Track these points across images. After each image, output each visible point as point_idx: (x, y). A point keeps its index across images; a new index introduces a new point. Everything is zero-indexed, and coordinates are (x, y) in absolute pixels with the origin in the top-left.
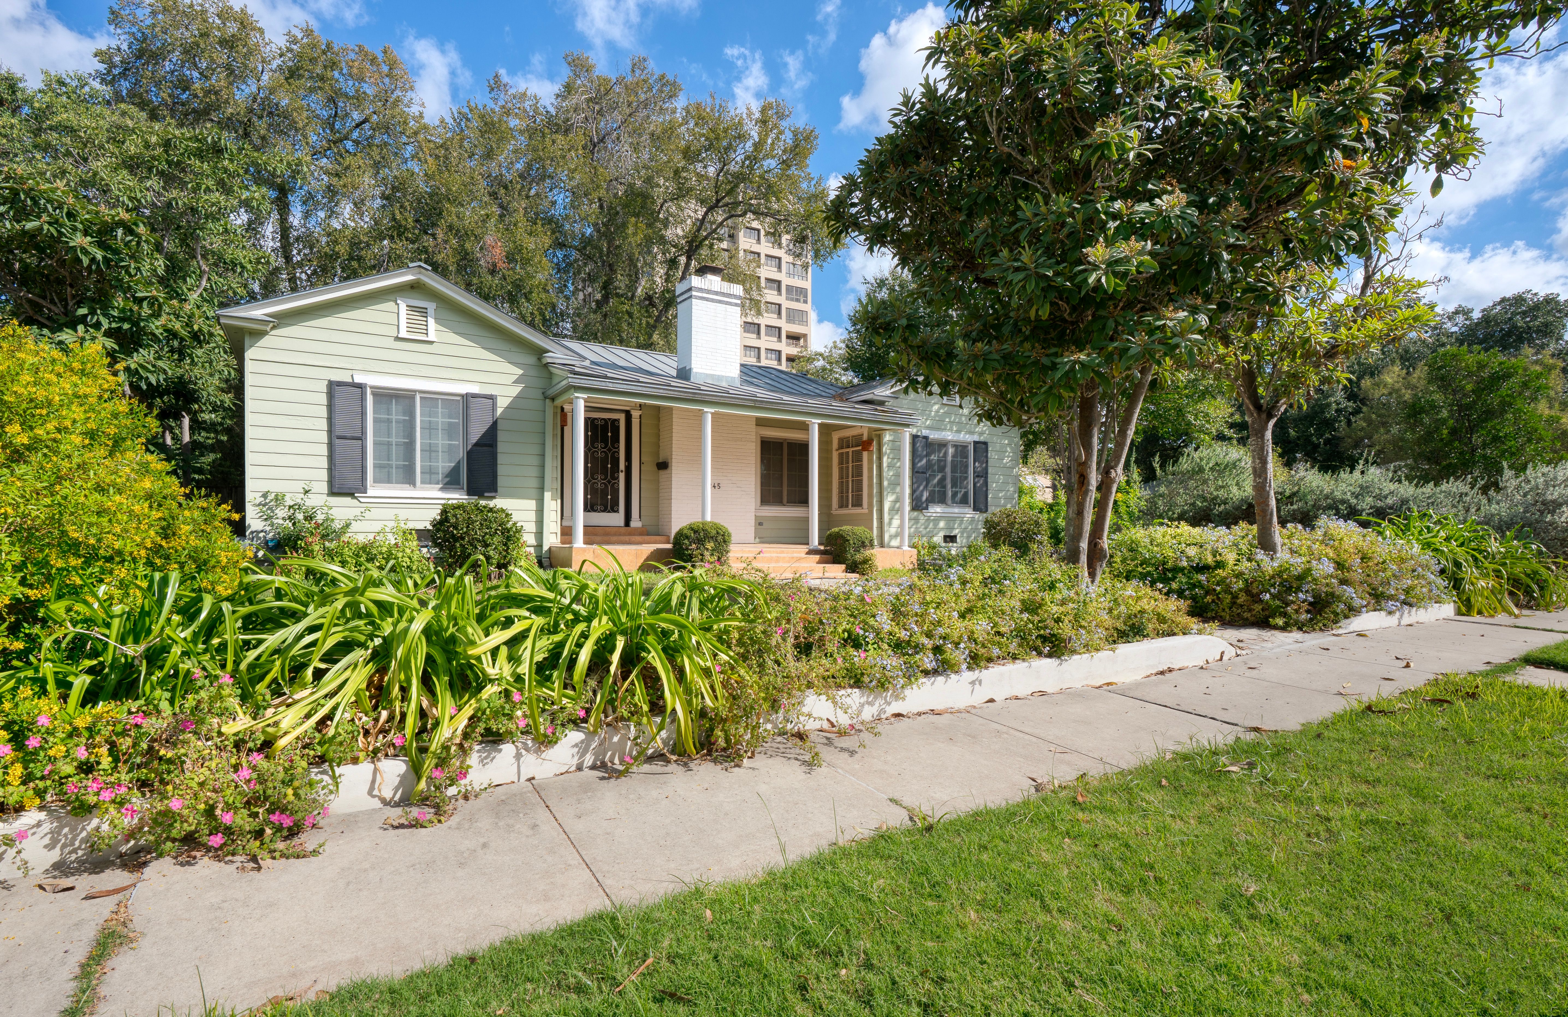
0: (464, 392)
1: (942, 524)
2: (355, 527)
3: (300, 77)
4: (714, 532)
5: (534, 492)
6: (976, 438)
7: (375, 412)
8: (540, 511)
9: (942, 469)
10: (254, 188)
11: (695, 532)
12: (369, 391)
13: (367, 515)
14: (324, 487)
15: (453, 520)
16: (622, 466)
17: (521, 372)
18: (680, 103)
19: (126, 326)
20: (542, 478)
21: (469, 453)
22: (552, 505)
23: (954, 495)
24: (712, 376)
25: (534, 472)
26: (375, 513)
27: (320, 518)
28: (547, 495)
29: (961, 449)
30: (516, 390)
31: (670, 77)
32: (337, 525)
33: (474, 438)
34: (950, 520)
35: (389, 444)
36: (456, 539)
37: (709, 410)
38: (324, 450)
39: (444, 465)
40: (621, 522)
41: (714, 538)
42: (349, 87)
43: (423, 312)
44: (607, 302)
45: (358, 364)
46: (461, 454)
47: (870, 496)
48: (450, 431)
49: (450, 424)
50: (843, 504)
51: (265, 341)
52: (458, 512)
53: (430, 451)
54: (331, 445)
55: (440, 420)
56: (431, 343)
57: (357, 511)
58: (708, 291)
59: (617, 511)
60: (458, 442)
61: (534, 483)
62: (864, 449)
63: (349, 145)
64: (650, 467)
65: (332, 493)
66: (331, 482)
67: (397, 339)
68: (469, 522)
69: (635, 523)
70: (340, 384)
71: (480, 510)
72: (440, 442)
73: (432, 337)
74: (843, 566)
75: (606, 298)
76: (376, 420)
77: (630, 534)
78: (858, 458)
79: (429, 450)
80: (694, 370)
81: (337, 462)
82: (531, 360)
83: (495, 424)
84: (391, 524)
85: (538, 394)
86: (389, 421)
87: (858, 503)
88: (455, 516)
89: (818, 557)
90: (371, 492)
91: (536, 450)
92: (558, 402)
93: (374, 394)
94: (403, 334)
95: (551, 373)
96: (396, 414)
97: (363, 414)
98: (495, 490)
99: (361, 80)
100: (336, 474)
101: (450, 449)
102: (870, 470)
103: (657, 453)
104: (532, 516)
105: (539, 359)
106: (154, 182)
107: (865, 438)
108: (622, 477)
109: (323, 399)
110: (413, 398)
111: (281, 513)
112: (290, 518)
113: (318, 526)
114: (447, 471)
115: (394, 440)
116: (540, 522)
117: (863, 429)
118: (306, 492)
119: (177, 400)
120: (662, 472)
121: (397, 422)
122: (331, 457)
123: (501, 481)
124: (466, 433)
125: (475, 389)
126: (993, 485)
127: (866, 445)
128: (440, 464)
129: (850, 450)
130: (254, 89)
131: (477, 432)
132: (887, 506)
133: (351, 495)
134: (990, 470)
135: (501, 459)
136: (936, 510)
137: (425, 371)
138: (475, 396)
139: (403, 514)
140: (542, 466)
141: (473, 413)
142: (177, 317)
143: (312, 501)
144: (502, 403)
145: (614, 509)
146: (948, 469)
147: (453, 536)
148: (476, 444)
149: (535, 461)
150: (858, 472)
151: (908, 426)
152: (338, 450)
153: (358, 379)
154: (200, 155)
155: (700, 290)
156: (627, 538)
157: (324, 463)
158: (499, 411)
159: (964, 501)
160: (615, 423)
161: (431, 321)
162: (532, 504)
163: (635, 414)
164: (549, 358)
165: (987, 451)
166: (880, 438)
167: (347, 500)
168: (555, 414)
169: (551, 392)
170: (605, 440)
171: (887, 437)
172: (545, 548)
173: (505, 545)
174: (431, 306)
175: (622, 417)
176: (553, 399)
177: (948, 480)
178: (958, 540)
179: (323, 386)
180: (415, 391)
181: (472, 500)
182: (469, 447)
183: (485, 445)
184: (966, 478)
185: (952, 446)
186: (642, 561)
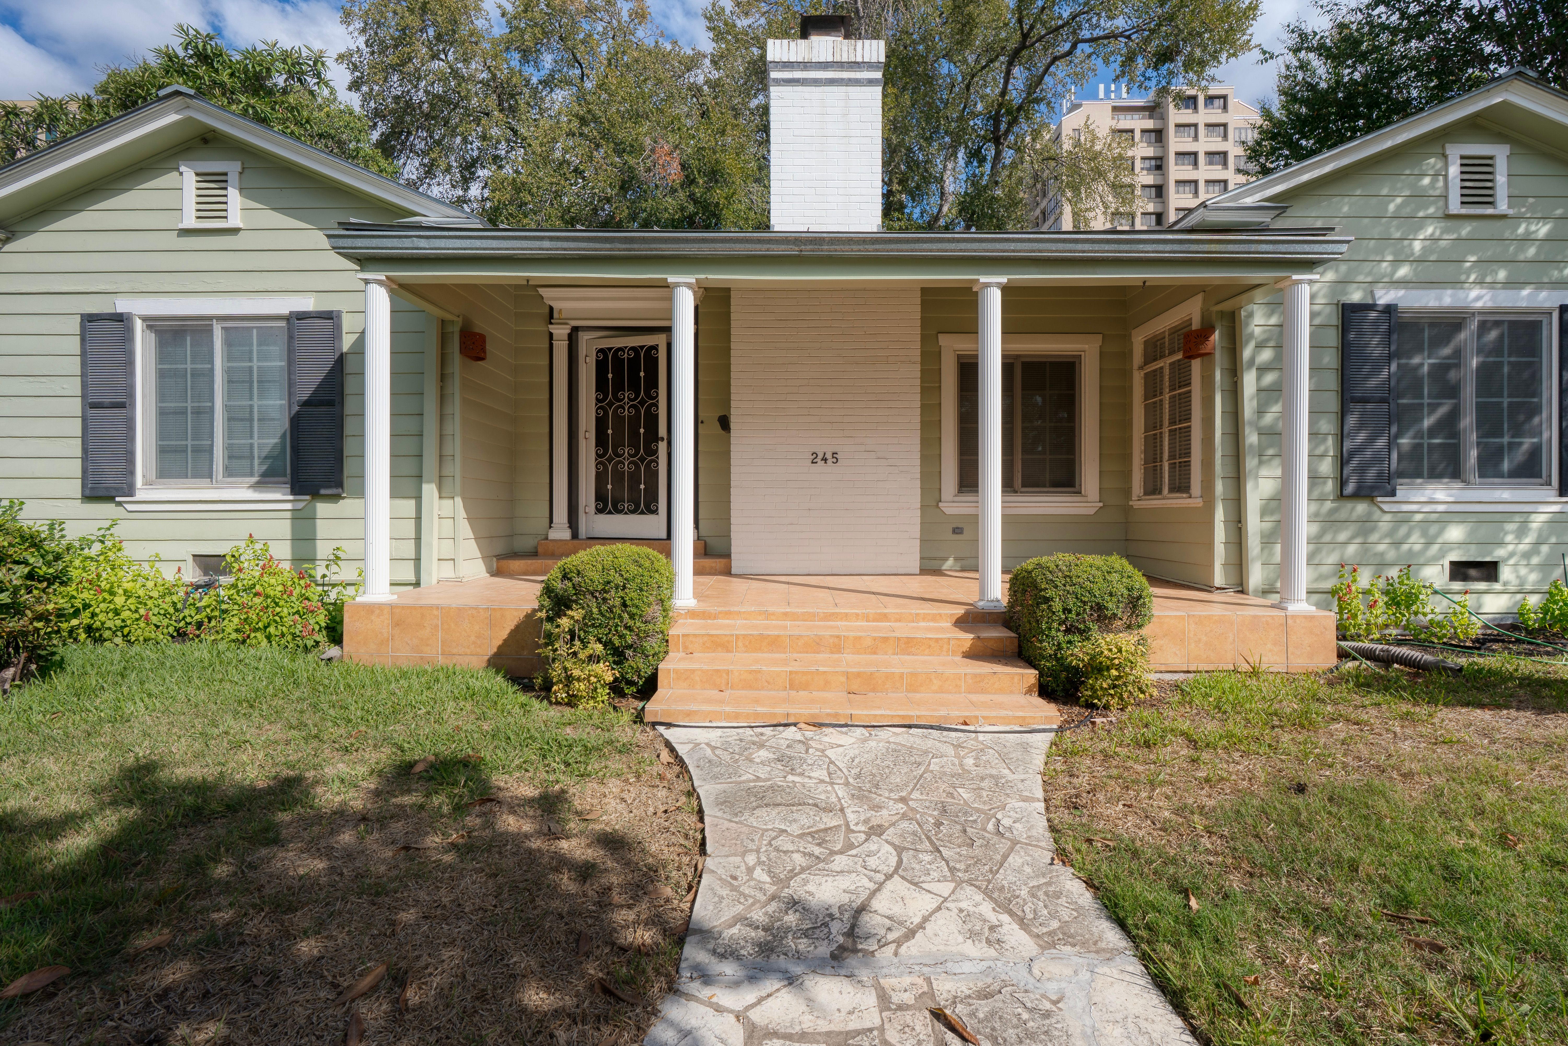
0: (285, 311)
8: (419, 520)
9: (1452, 391)
12: (138, 324)
14: (75, 488)
16: (662, 430)
20: (421, 457)
21: (295, 421)
23: (1493, 454)
33: (305, 394)
35: (182, 412)
38: (76, 427)
39: (261, 442)
40: (663, 535)
43: (221, 181)
45: (123, 283)
46: (281, 424)
48: (269, 382)
49: (269, 370)
50: (1153, 489)
54: (86, 419)
55: (255, 365)
56: (235, 231)
59: (655, 512)
60: (281, 402)
64: (714, 428)
65: (89, 496)
66: (86, 479)
67: (182, 231)
70: (98, 318)
72: (256, 403)
73: (235, 219)
74: (1031, 675)
78: (1181, 378)
79: (238, 419)
81: (94, 445)
83: (337, 363)
86: (181, 374)
87: (1181, 486)
90: (140, 495)
93: (146, 329)
94: (190, 223)
97: (128, 363)
98: (340, 485)
100: (93, 466)
107: (1195, 325)
108: (662, 448)
110: (209, 331)
114: (266, 452)
122: (85, 439)
123: (351, 467)
124: (293, 384)
125: (308, 304)
128: (253, 441)
129: (1166, 362)
131: (308, 382)
132: (1259, 489)
133: (112, 499)
135: (347, 427)
136: (1431, 495)
137: (225, 282)
138: (302, 316)
140: (421, 435)
141: (303, 347)
144: (347, 325)
145: (651, 509)
146: (1469, 394)
148: (306, 404)
151: (1309, 265)
152: (95, 426)
153: (122, 307)
157: (77, 448)
158: (344, 339)
159: (1529, 471)
160: (651, 353)
161: (233, 195)
166: (1233, 321)
167: (109, 509)
170: (635, 386)
174: (232, 168)
175: (662, 342)
177: (1468, 421)
178: (1506, 573)
179: (74, 324)
180: (210, 318)
181: (300, 505)
182: (296, 408)
183: (322, 403)
184: (1536, 410)
185: (1484, 327)
186: (504, 634)
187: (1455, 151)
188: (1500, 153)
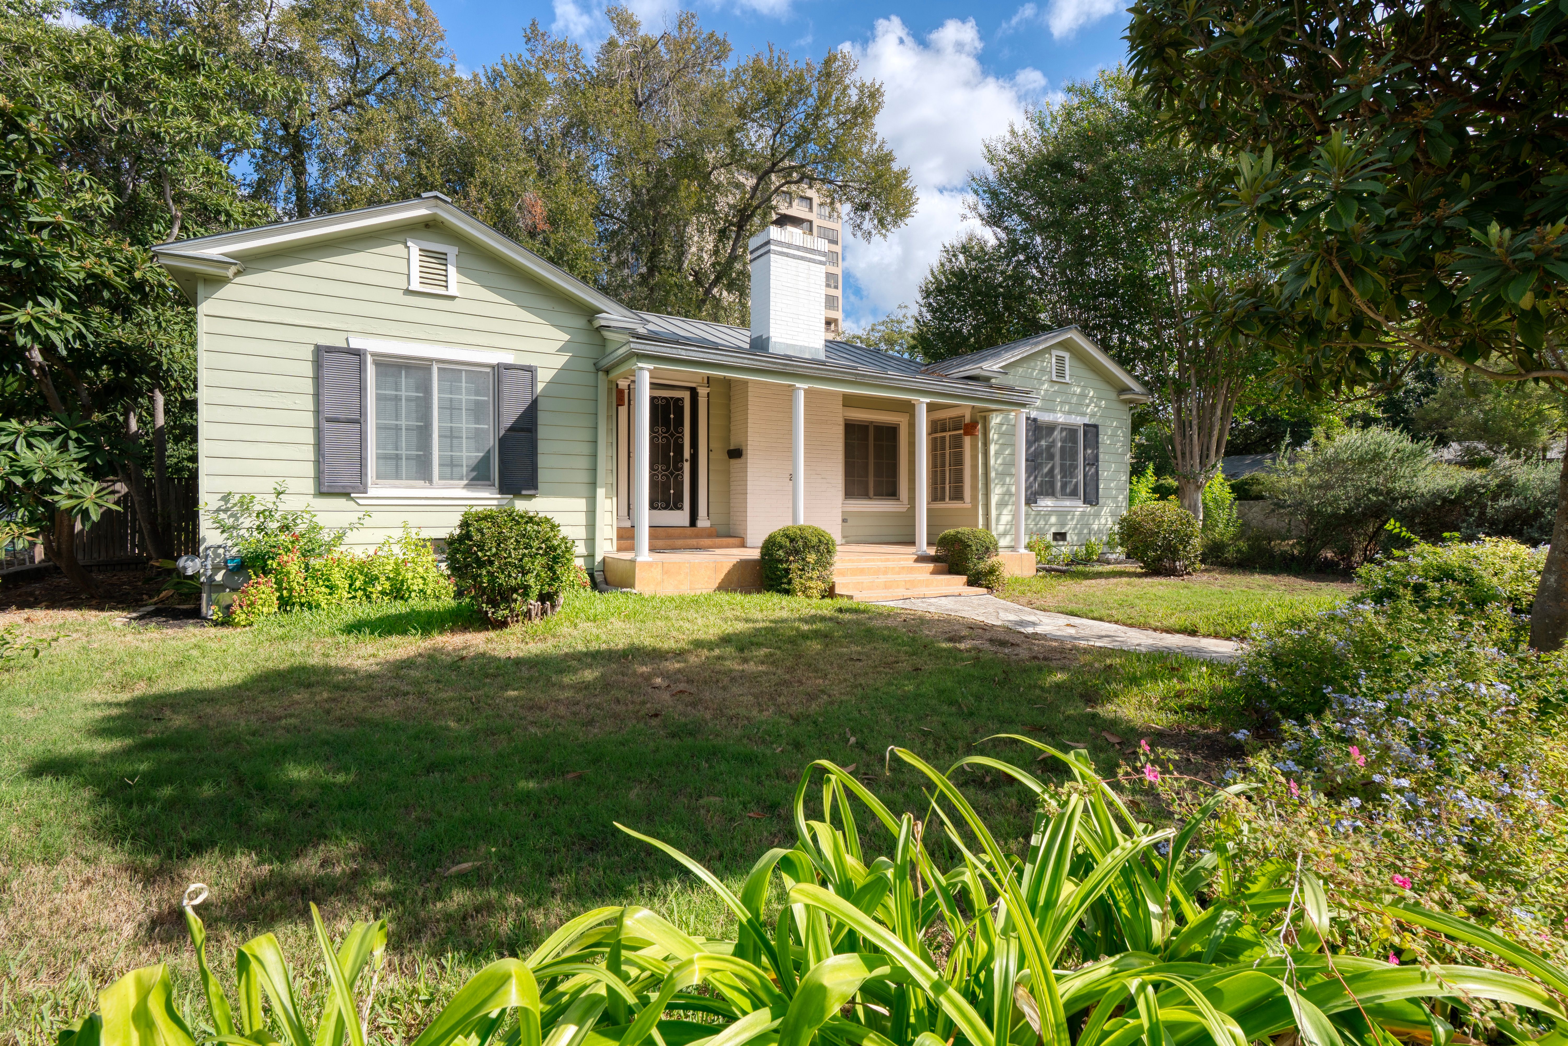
0: (495, 362)
1: (1053, 519)
2: (351, 537)
3: (317, 16)
4: (815, 540)
5: (584, 489)
6: (1086, 420)
7: (378, 387)
8: (591, 512)
9: (1051, 457)
10: (238, 114)
11: (792, 540)
12: (369, 359)
13: (367, 521)
14: (309, 485)
15: (477, 537)
16: (687, 454)
17: (567, 337)
18: (729, 65)
19: (17, 264)
20: (594, 470)
21: (502, 442)
22: (606, 505)
23: (1064, 486)
24: (793, 346)
25: (583, 463)
26: (378, 518)
27: (301, 528)
28: (601, 492)
29: (1071, 432)
30: (562, 360)
31: (720, 35)
32: (326, 536)
33: (508, 421)
34: (1062, 515)
35: (398, 428)
36: (481, 564)
37: (802, 386)
38: (309, 436)
39: (469, 455)
40: (687, 523)
41: (816, 548)
42: (372, 32)
43: (442, 258)
44: (653, 276)
45: (355, 324)
46: (491, 442)
47: (974, 488)
48: (477, 411)
49: (477, 403)
50: (937, 497)
51: (227, 291)
52: (484, 524)
53: (452, 437)
54: (318, 431)
55: (464, 397)
56: (452, 298)
57: (353, 517)
58: (789, 246)
59: (681, 508)
60: (487, 426)
61: (583, 477)
62: (966, 434)
63: (372, 99)
64: (719, 455)
65: (321, 492)
66: (318, 478)
67: (408, 292)
68: (500, 541)
69: (703, 522)
70: (330, 350)
71: (516, 519)
72: (464, 426)
73: (453, 290)
74: (964, 579)
75: (651, 270)
76: (379, 398)
77: (697, 536)
78: (957, 444)
79: (450, 436)
80: (773, 340)
81: (327, 452)
82: (580, 322)
83: (534, 404)
84: (398, 534)
85: (589, 366)
86: (397, 399)
87: (958, 495)
88: (480, 530)
89: (931, 566)
90: (372, 492)
91: (586, 435)
92: (613, 375)
93: (377, 364)
94: (415, 286)
95: (604, 339)
96: (406, 389)
97: (362, 389)
98: (535, 487)
99: (385, 22)
100: (326, 468)
101: (477, 435)
102: (974, 458)
103: (727, 439)
104: (582, 519)
105: (590, 322)
106: (105, 100)
107: (967, 419)
108: (687, 466)
109: (308, 369)
110: (428, 369)
111: (248, 522)
112: (260, 529)
113: (296, 539)
114: (473, 462)
115: (403, 423)
116: (591, 526)
117: (965, 409)
118: (279, 493)
119: (117, 372)
120: (734, 462)
121: (408, 399)
122: (318, 446)
123: (543, 475)
124: (498, 415)
125: (509, 358)
126: (1104, 474)
127: (970, 429)
128: (465, 454)
129: (947, 434)
130: (262, 26)
131: (511, 414)
132: (994, 499)
133: (347, 495)
134: (1101, 456)
135: (542, 447)
136: (1046, 503)
137: (443, 335)
138: (508, 367)
139: (414, 519)
140: (594, 456)
141: (505, 388)
142: (111, 260)
143: (290, 504)
144: (544, 377)
145: (678, 506)
146: (1058, 459)
147: (478, 559)
148: (511, 429)
149: (585, 449)
150: (958, 460)
151: (1024, 405)
152: (327, 436)
153: (356, 343)
154: (168, 69)
155: (780, 243)
156: (694, 542)
157: (309, 453)
158: (540, 387)
159: (1074, 493)
160: (678, 401)
161: (452, 270)
162: (581, 504)
163: (702, 392)
164: (602, 320)
165: (1097, 435)
166: (985, 421)
167: (341, 502)
168: (610, 390)
169: (605, 362)
170: (669, 423)
171: (995, 420)
172: (598, 558)
173: (551, 569)
174: (452, 251)
175: (686, 396)
176: (607, 372)
177: (1057, 471)
178: (1068, 538)
179: (308, 353)
180: (431, 360)
181: (504, 502)
182: (502, 432)
183: (522, 430)
184: (1076, 467)
185: (1062, 430)
186: (722, 576)
187: (1055, 353)
188: (1067, 355)
